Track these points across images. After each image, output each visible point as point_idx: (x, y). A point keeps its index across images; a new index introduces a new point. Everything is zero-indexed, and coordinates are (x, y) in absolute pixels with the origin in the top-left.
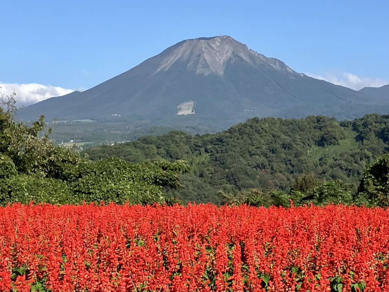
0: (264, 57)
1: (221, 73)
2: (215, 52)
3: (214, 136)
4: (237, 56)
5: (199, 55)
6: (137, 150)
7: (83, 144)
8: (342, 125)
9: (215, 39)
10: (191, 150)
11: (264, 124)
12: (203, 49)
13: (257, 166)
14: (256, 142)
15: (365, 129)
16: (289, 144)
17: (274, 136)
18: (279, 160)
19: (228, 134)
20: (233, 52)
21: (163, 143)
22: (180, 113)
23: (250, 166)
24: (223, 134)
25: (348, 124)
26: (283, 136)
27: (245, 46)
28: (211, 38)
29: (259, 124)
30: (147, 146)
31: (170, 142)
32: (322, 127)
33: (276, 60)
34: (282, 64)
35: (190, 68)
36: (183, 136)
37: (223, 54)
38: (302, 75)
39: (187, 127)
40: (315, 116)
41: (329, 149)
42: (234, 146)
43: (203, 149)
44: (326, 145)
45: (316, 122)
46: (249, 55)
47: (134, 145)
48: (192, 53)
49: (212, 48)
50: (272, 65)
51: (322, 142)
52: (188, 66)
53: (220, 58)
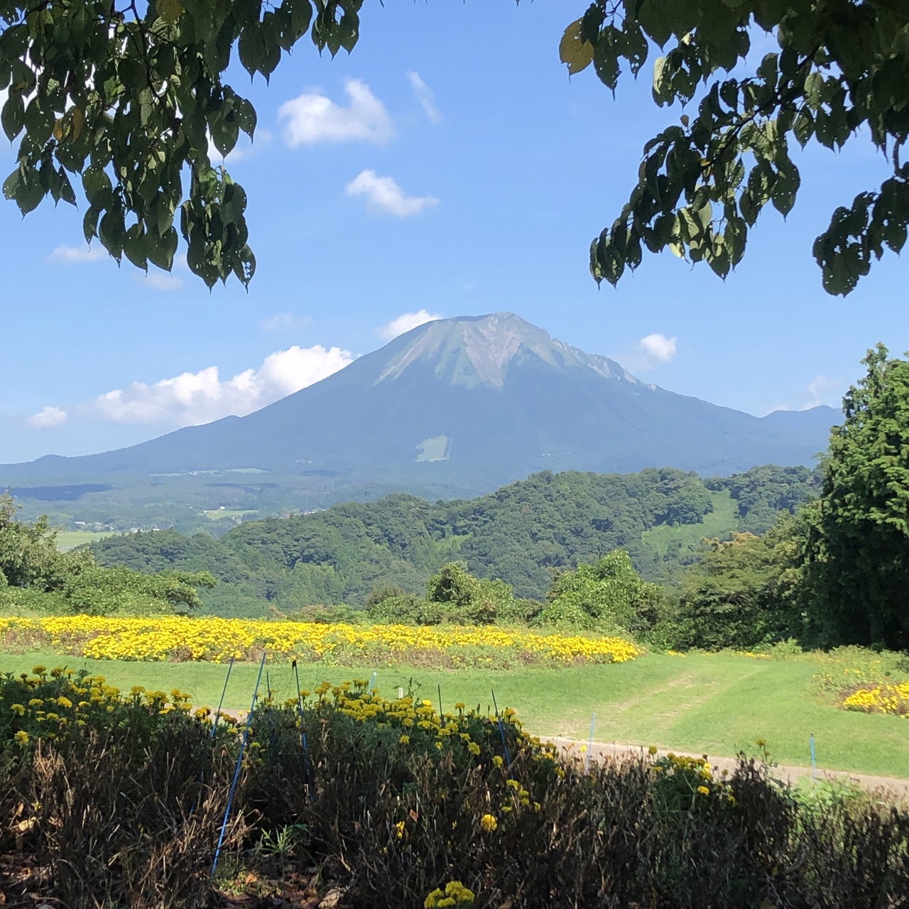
0: (581, 353)
1: (499, 383)
2: (486, 344)
3: (470, 505)
4: (529, 351)
5: (458, 351)
6: (329, 528)
7: (241, 514)
8: (711, 486)
9: (488, 318)
10: (428, 529)
11: (561, 484)
12: (465, 339)
13: (547, 561)
14: (544, 515)
15: (751, 495)
16: (607, 520)
17: (579, 505)
18: (588, 548)
19: (495, 502)
20: (522, 344)
21: (377, 516)
22: (421, 458)
23: (533, 559)
24: (485, 501)
25: (720, 486)
26: (596, 506)
27: (543, 332)
28: (480, 318)
29: (552, 483)
30: (347, 520)
31: (388, 513)
32: (670, 489)
33: (604, 359)
34: (615, 367)
35: (439, 374)
36: (413, 504)
37: (502, 348)
38: (654, 388)
39: (434, 485)
40: (658, 469)
41: (681, 531)
42: (505, 523)
43: (448, 527)
44: (676, 523)
45: (659, 479)
46: (552, 351)
47: (325, 519)
48: (443, 346)
49: (481, 335)
50: (595, 368)
51: (669, 517)
52: (438, 369)
53: (496, 355)
